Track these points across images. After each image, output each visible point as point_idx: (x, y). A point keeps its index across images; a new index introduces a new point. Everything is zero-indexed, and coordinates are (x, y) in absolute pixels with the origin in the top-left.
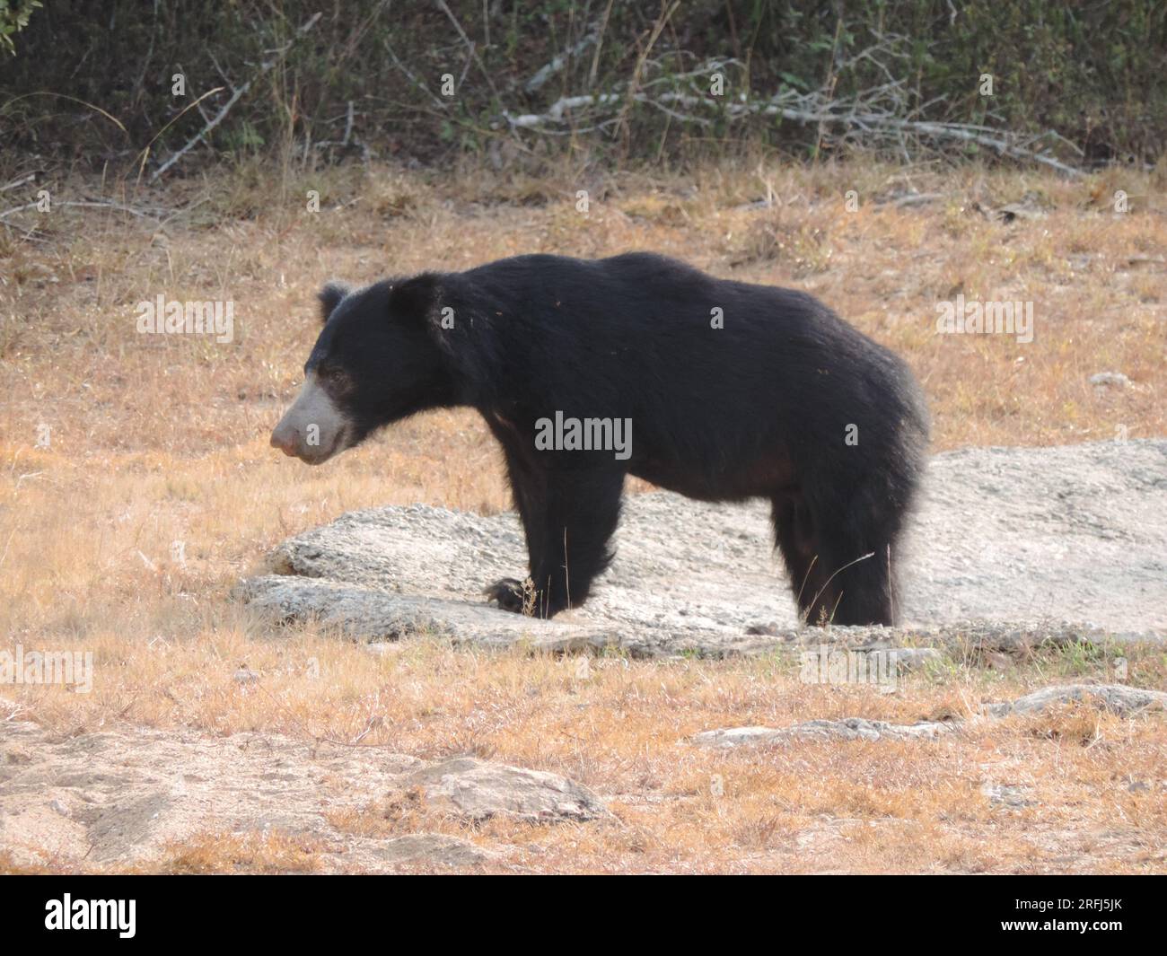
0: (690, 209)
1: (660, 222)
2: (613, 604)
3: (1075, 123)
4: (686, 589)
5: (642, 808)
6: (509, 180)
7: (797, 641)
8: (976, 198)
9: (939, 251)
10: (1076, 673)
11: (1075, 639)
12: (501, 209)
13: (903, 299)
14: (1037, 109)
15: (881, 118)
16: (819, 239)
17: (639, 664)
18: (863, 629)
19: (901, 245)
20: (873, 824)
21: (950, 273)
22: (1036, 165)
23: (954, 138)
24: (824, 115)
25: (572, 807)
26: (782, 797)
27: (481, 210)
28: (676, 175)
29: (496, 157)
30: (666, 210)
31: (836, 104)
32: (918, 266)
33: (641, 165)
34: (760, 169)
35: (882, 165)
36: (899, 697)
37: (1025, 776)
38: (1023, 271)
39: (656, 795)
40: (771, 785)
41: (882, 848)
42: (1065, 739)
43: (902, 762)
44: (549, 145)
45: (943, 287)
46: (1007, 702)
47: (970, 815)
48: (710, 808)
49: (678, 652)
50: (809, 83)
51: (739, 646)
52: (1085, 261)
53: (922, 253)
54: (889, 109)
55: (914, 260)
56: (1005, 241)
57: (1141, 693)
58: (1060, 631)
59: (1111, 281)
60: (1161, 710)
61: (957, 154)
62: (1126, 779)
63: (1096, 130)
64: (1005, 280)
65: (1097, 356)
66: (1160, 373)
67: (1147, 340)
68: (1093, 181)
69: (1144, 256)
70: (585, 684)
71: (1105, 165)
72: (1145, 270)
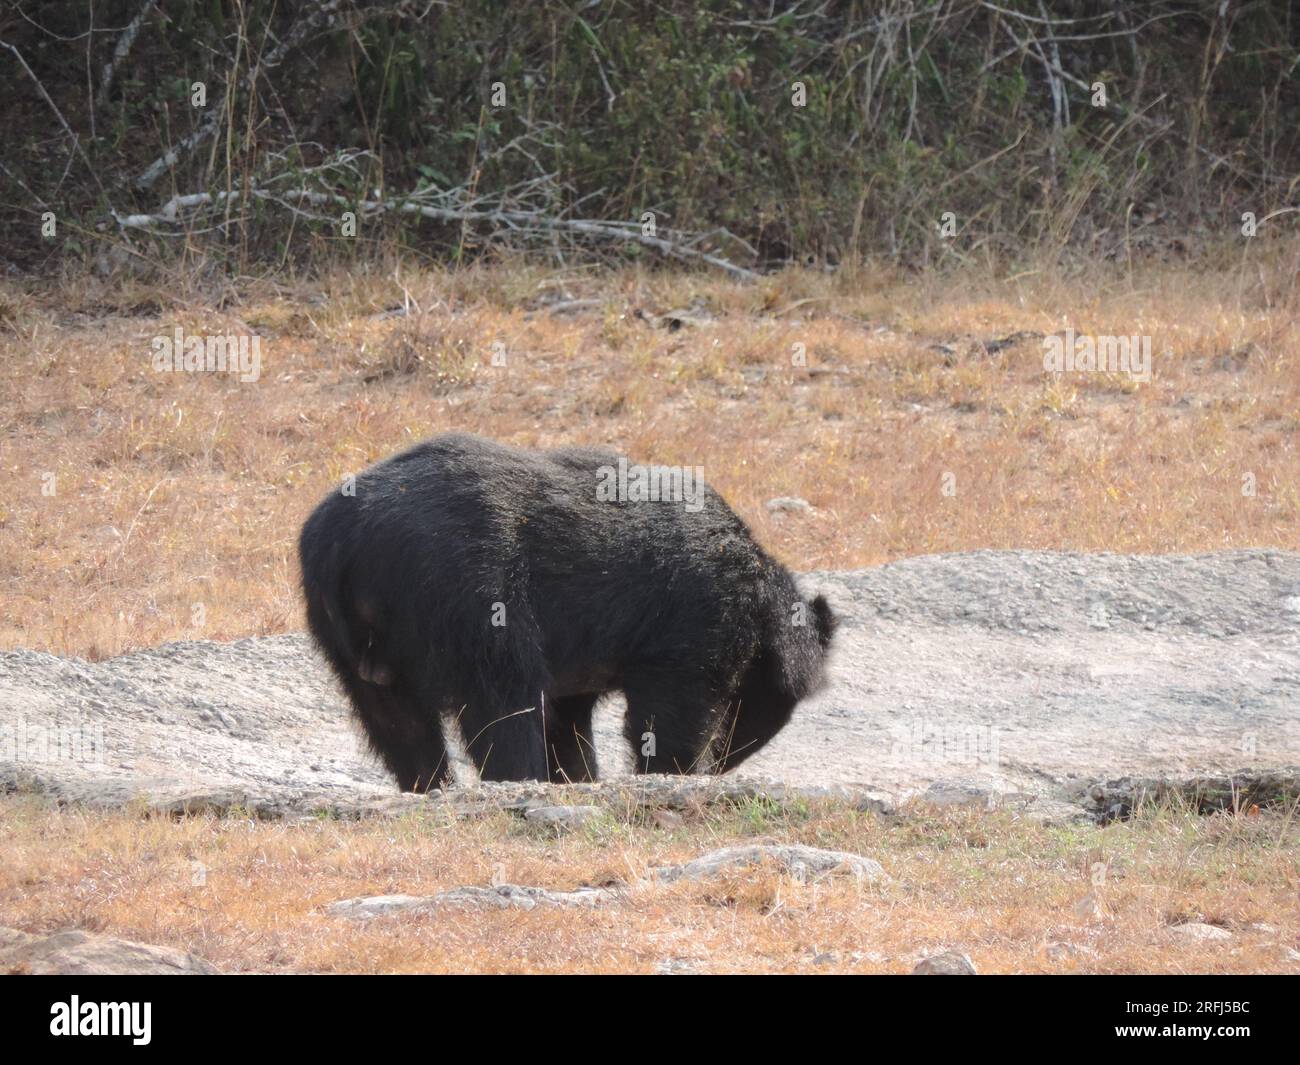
0: (319, 318)
1: (286, 333)
2: (236, 759)
3: (748, 219)
4: (318, 742)
6: (118, 288)
7: (442, 798)
8: (638, 304)
9: (597, 363)
10: (754, 833)
11: (752, 794)
12: (110, 320)
13: (557, 417)
14: (705, 203)
15: (531, 215)
16: (464, 351)
17: (267, 825)
18: (516, 785)
19: (555, 357)
21: (609, 389)
22: (704, 267)
23: (613, 237)
24: (467, 214)
27: (88, 322)
28: (304, 281)
29: (103, 261)
30: (293, 319)
31: (480, 200)
32: (573, 381)
33: (264, 269)
34: (397, 274)
35: (533, 268)
36: (556, 861)
37: (698, 948)
38: (690, 385)
40: (415, 960)
42: (742, 907)
43: (560, 933)
44: (162, 248)
45: (601, 403)
46: (676, 866)
49: (310, 812)
50: (450, 177)
51: (378, 805)
52: (759, 373)
53: (578, 366)
54: (541, 205)
55: (569, 373)
56: (671, 352)
57: (826, 855)
58: (735, 786)
59: (789, 395)
60: (849, 873)
61: (616, 255)
62: (810, 950)
63: (771, 227)
64: (671, 395)
65: (774, 479)
66: (845, 497)
67: (830, 461)
68: (768, 284)
69: (826, 367)
70: (207, 848)
71: (781, 266)
72: (827, 383)
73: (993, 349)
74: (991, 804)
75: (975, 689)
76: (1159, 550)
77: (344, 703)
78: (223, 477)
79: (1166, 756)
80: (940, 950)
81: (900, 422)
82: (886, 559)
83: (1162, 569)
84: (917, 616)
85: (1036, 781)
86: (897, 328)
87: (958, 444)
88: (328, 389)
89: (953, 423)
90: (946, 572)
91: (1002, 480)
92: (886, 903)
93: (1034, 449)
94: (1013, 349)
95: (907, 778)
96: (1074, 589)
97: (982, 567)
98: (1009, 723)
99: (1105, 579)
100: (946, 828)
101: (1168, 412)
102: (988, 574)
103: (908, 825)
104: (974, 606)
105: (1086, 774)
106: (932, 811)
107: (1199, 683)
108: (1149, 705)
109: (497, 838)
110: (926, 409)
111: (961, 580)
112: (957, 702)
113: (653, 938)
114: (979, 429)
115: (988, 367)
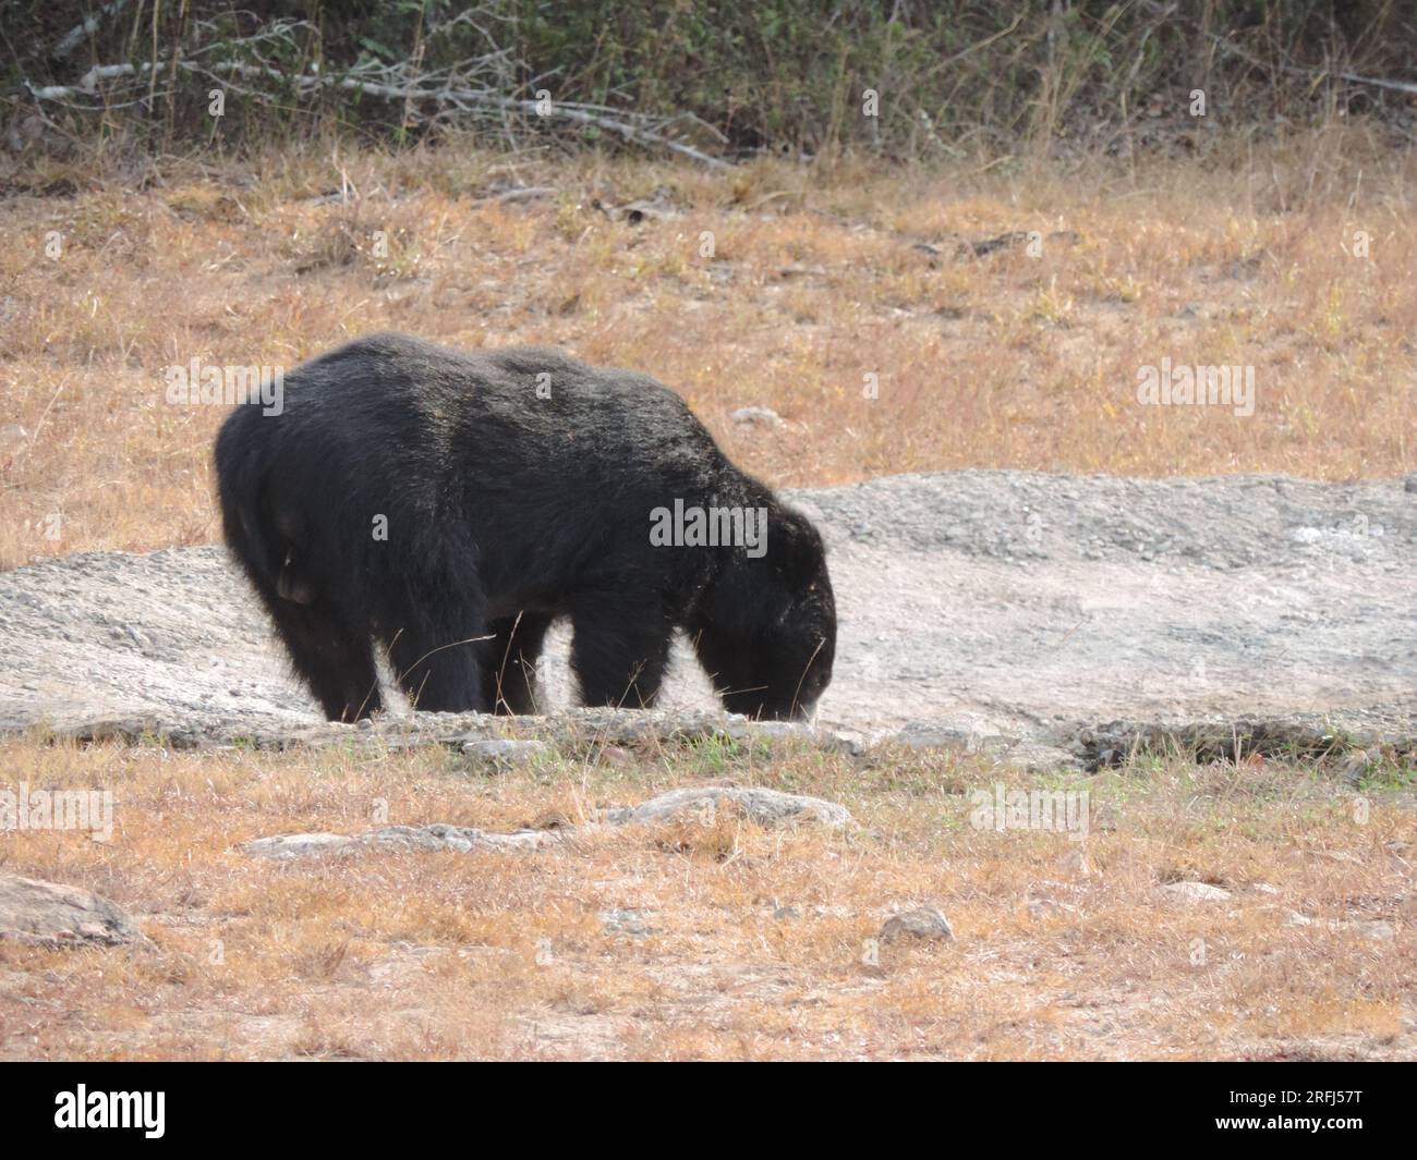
0: (249, 202)
1: (212, 218)
2: (149, 681)
3: (718, 103)
4: (238, 664)
5: (183, 931)
6: (31, 165)
7: (373, 729)
8: (596, 194)
9: (551, 257)
10: (711, 774)
11: (710, 732)
12: (21, 199)
13: (505, 314)
14: (671, 85)
15: (481, 95)
16: (405, 241)
17: (180, 755)
18: (453, 716)
19: (505, 249)
20: (462, 953)
21: (563, 285)
22: (669, 155)
23: (570, 120)
24: (412, 91)
25: (98, 929)
26: (353, 920)
28: (233, 161)
29: (15, 136)
30: (220, 202)
31: (426, 77)
32: (524, 276)
33: (190, 148)
34: (335, 156)
35: (482, 152)
36: (495, 799)
37: (649, 898)
38: (651, 283)
39: (199, 916)
40: (339, 904)
41: (473, 984)
42: (697, 854)
43: (498, 878)
44: (79, 122)
45: (554, 301)
46: (626, 807)
47: (580, 944)
48: (265, 931)
49: (229, 741)
50: (394, 51)
51: (302, 735)
52: (727, 271)
53: (529, 259)
54: (492, 84)
55: (519, 267)
56: (631, 246)
57: (790, 799)
58: (692, 722)
59: (758, 296)
60: (815, 819)
61: (574, 139)
62: (770, 903)
63: (742, 112)
64: (630, 294)
65: (741, 388)
66: (817, 409)
67: (801, 369)
68: (739, 174)
69: (799, 267)
70: (115, 778)
71: (753, 155)
72: (801, 284)
73: (982, 250)
74: (971, 748)
75: (957, 621)
76: (1159, 473)
77: (266, 622)
78: (140, 373)
79: (1161, 697)
80: (912, 906)
81: (877, 326)
82: (861, 477)
83: (1161, 495)
84: (894, 540)
85: (1020, 723)
86: (878, 226)
87: (942, 353)
88: (257, 280)
89: (936, 330)
90: (927, 492)
91: (989, 393)
92: (854, 852)
93: (1025, 361)
94: (1004, 251)
95: (879, 717)
96: (1065, 513)
97: (965, 487)
98: (992, 659)
99: (1100, 505)
100: (922, 772)
101: (1171, 323)
102: (972, 495)
103: (880, 768)
104: (957, 531)
105: (1074, 717)
106: (906, 754)
107: (1198, 619)
108: (1145, 642)
109: (431, 774)
110: (907, 314)
111: (943, 501)
112: (935, 635)
113: (599, 886)
114: (964, 337)
115: (975, 270)
